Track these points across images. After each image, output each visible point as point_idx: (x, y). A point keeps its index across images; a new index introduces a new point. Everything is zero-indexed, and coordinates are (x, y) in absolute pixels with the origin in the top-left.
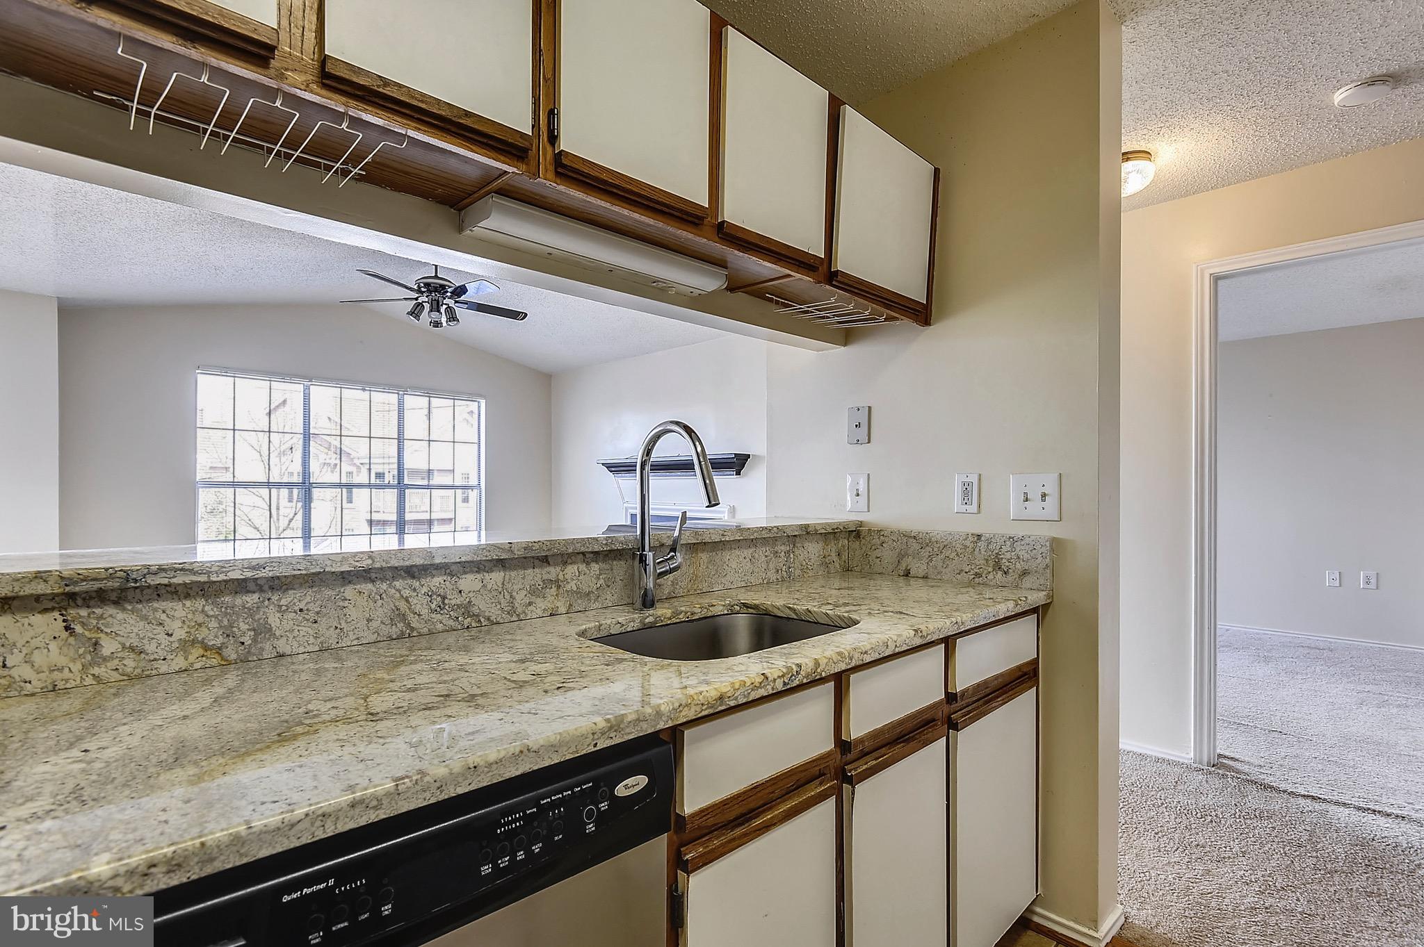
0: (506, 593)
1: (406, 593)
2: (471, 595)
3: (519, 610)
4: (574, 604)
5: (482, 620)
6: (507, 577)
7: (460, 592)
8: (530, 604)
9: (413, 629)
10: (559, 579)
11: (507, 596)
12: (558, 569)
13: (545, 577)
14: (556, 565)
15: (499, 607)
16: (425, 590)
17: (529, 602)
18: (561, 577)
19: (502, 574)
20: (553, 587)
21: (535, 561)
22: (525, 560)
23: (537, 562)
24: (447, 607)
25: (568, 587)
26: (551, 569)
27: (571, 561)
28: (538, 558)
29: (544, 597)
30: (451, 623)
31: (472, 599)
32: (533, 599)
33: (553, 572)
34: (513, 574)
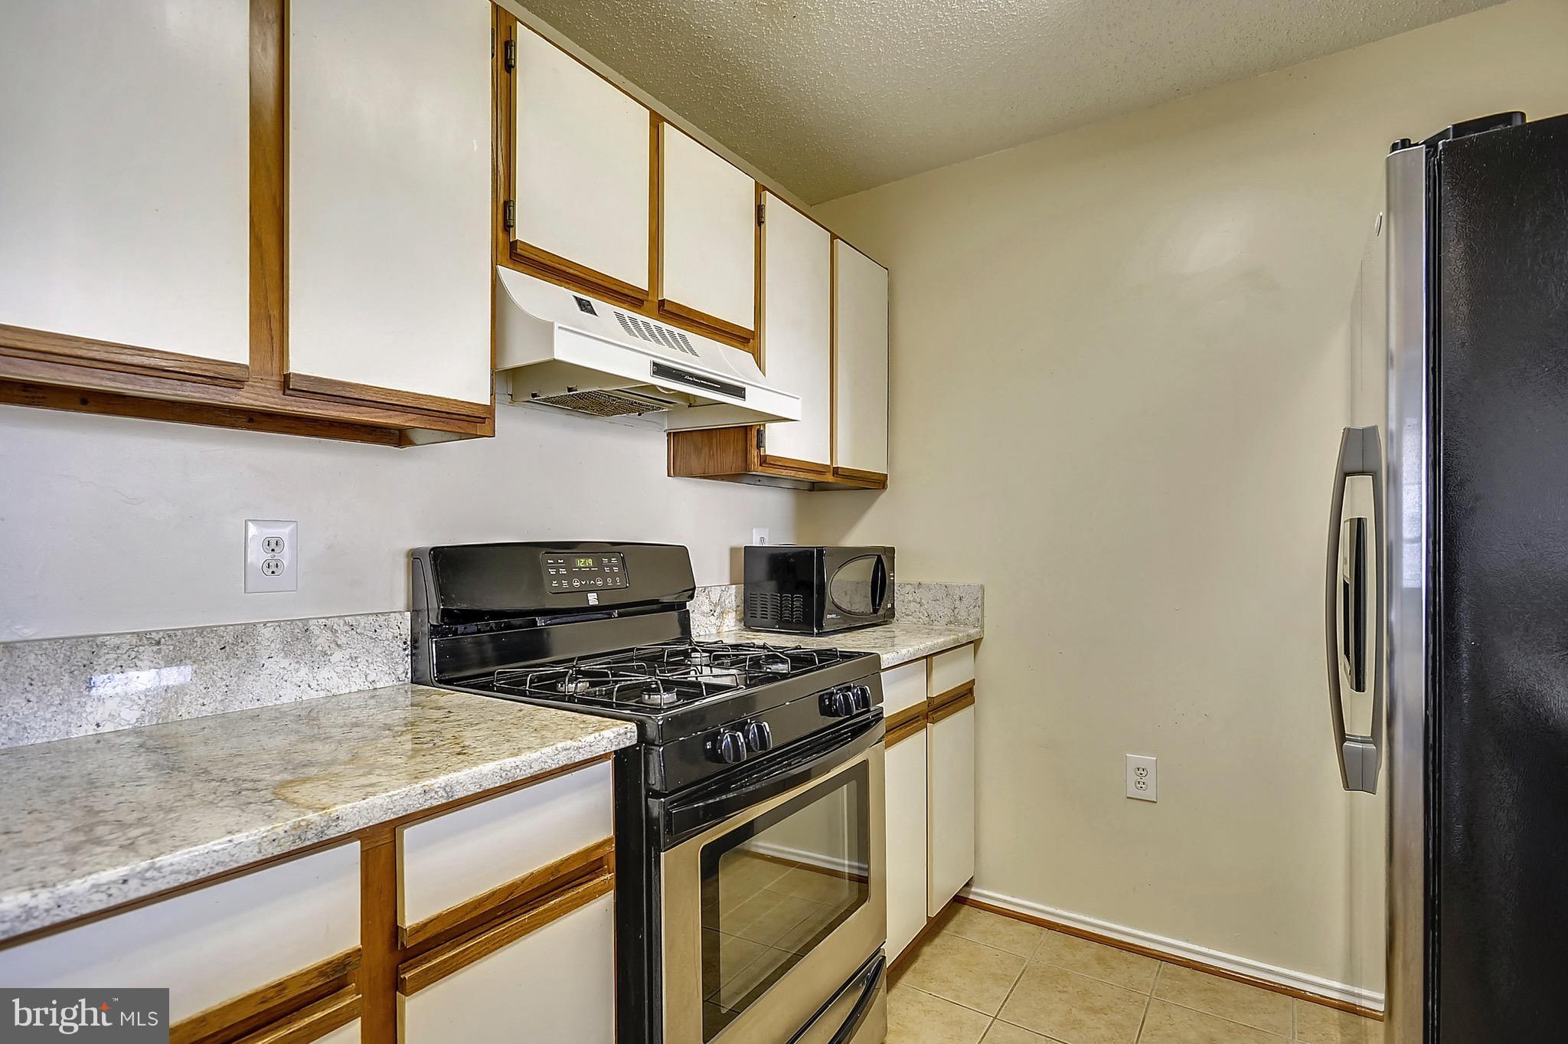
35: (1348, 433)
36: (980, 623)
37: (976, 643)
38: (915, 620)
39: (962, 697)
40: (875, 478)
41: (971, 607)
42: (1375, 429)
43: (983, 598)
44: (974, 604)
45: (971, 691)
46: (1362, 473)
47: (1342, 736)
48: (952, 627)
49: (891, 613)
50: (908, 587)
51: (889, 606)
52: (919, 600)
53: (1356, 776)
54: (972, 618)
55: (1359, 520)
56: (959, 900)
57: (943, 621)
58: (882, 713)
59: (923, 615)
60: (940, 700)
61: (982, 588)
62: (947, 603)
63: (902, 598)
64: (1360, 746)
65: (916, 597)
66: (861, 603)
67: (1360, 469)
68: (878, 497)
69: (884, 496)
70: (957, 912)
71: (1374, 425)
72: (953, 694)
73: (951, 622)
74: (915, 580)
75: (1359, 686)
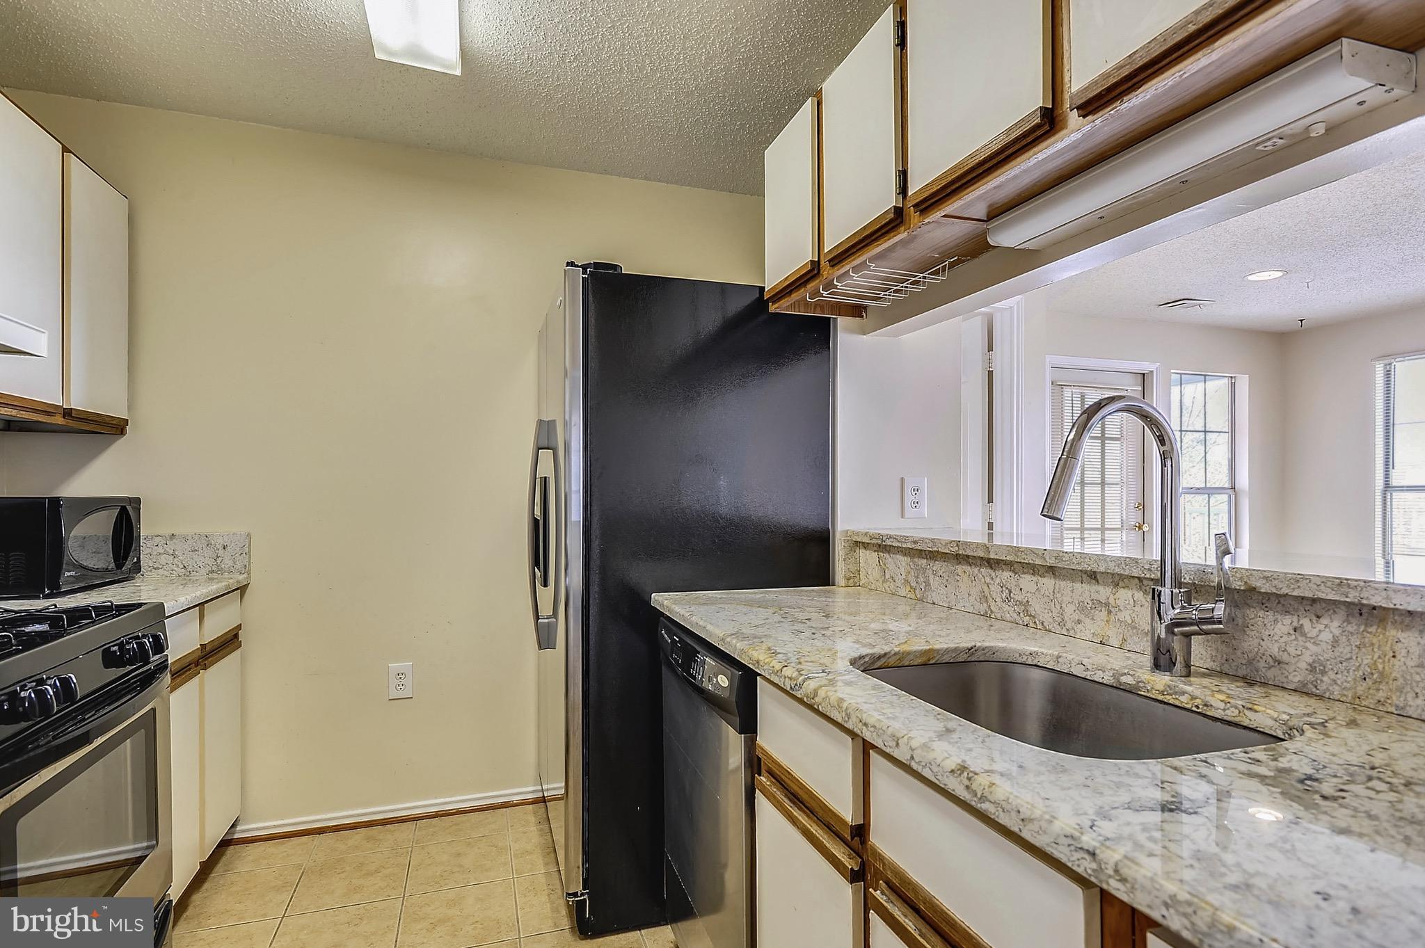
0: (1056, 603)
1: (988, 580)
2: (1029, 595)
3: (1069, 625)
4: (1129, 641)
5: (1038, 622)
6: (1057, 586)
7: (1021, 589)
8: (1079, 622)
9: (992, 612)
10: (1109, 603)
11: (1058, 606)
12: (1109, 590)
13: (1095, 596)
14: (1105, 584)
15: (1050, 614)
16: (998, 580)
17: (1078, 620)
18: (1111, 601)
19: (1053, 581)
20: (1103, 609)
21: (1083, 576)
22: (1072, 571)
23: (1085, 576)
24: (1012, 600)
25: (1121, 616)
26: (1100, 588)
27: (1124, 585)
28: (1086, 572)
29: (1093, 619)
30: (1015, 615)
31: (1030, 600)
32: (1082, 617)
33: (1103, 592)
34: (1063, 584)
35: (540, 422)
36: (247, 569)
37: (242, 589)
38: (166, 573)
39: (229, 642)
40: (114, 422)
41: (237, 555)
42: (554, 421)
43: (250, 545)
44: (241, 551)
45: (236, 636)
46: (548, 448)
47: (537, 617)
48: (215, 575)
49: (137, 568)
50: (157, 540)
51: (135, 560)
52: (171, 552)
53: (545, 639)
54: (238, 565)
55: (545, 478)
56: (225, 844)
57: (203, 571)
58: (167, 660)
59: (178, 566)
60: (211, 646)
61: (249, 535)
62: (209, 552)
63: (148, 551)
64: (547, 621)
65: (167, 549)
66: (101, 559)
67: (546, 446)
68: (115, 441)
69: (121, 443)
70: (222, 855)
71: (554, 419)
72: (223, 639)
73: (213, 572)
74: (167, 531)
75: (545, 584)
